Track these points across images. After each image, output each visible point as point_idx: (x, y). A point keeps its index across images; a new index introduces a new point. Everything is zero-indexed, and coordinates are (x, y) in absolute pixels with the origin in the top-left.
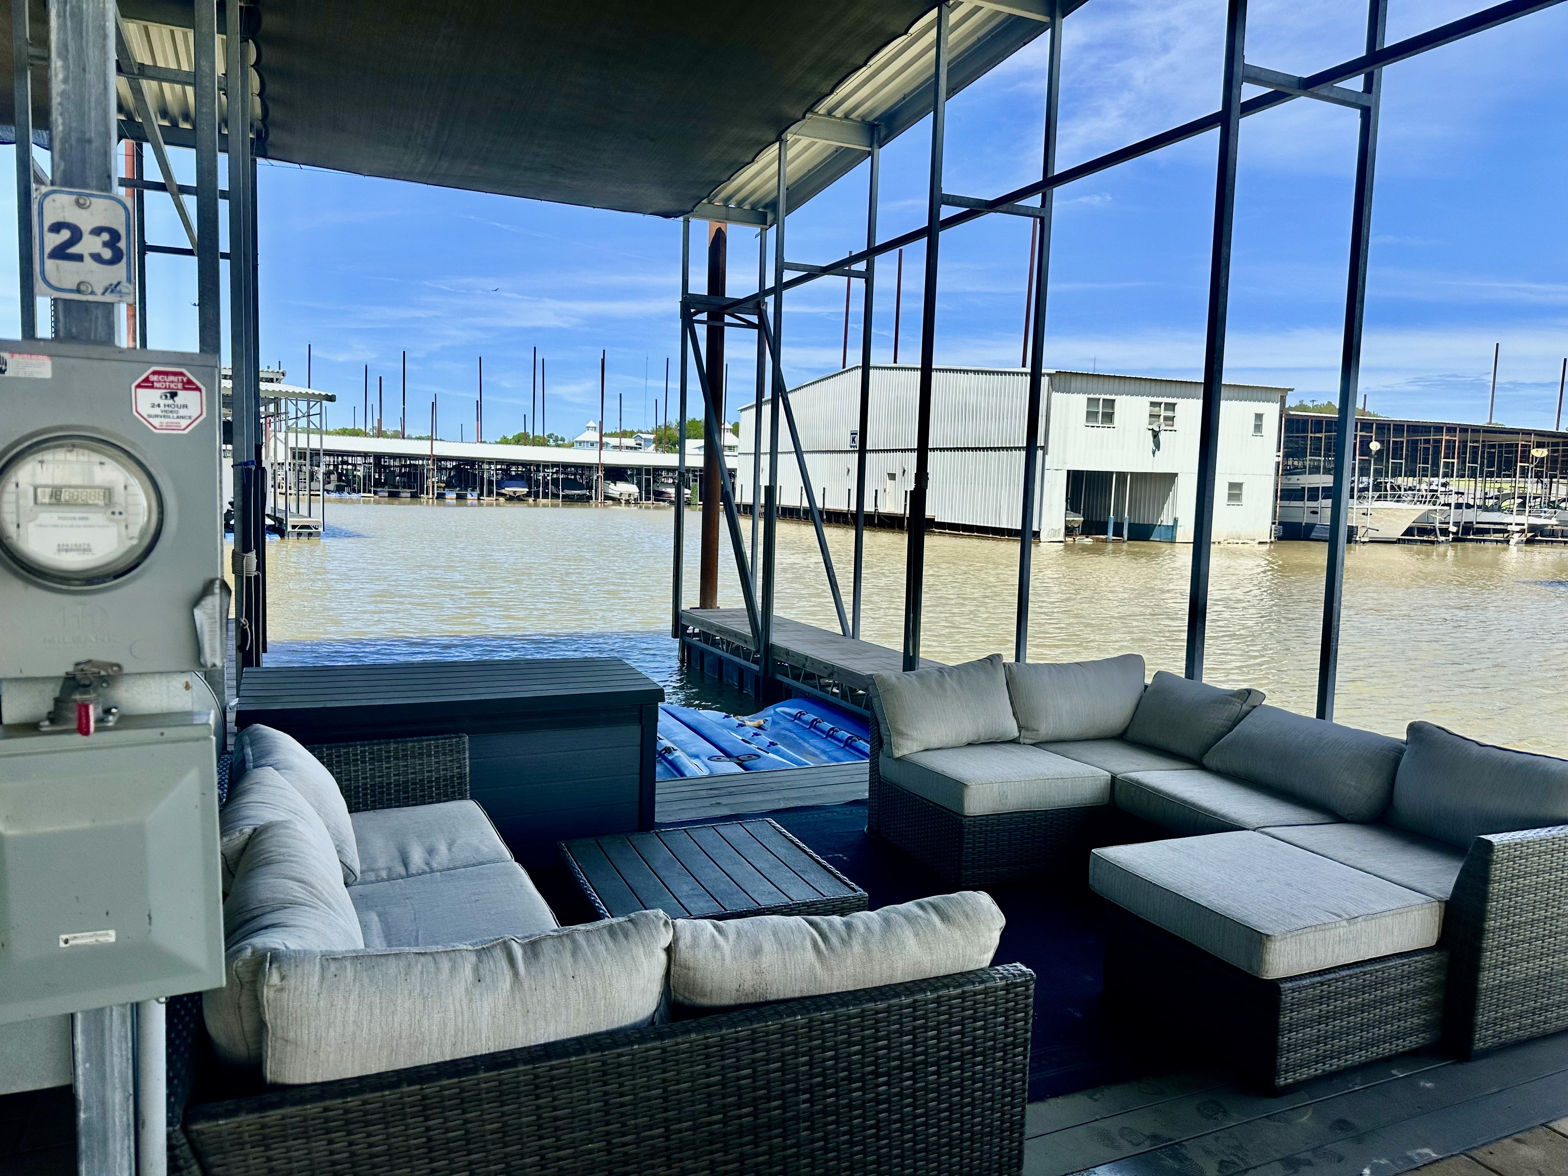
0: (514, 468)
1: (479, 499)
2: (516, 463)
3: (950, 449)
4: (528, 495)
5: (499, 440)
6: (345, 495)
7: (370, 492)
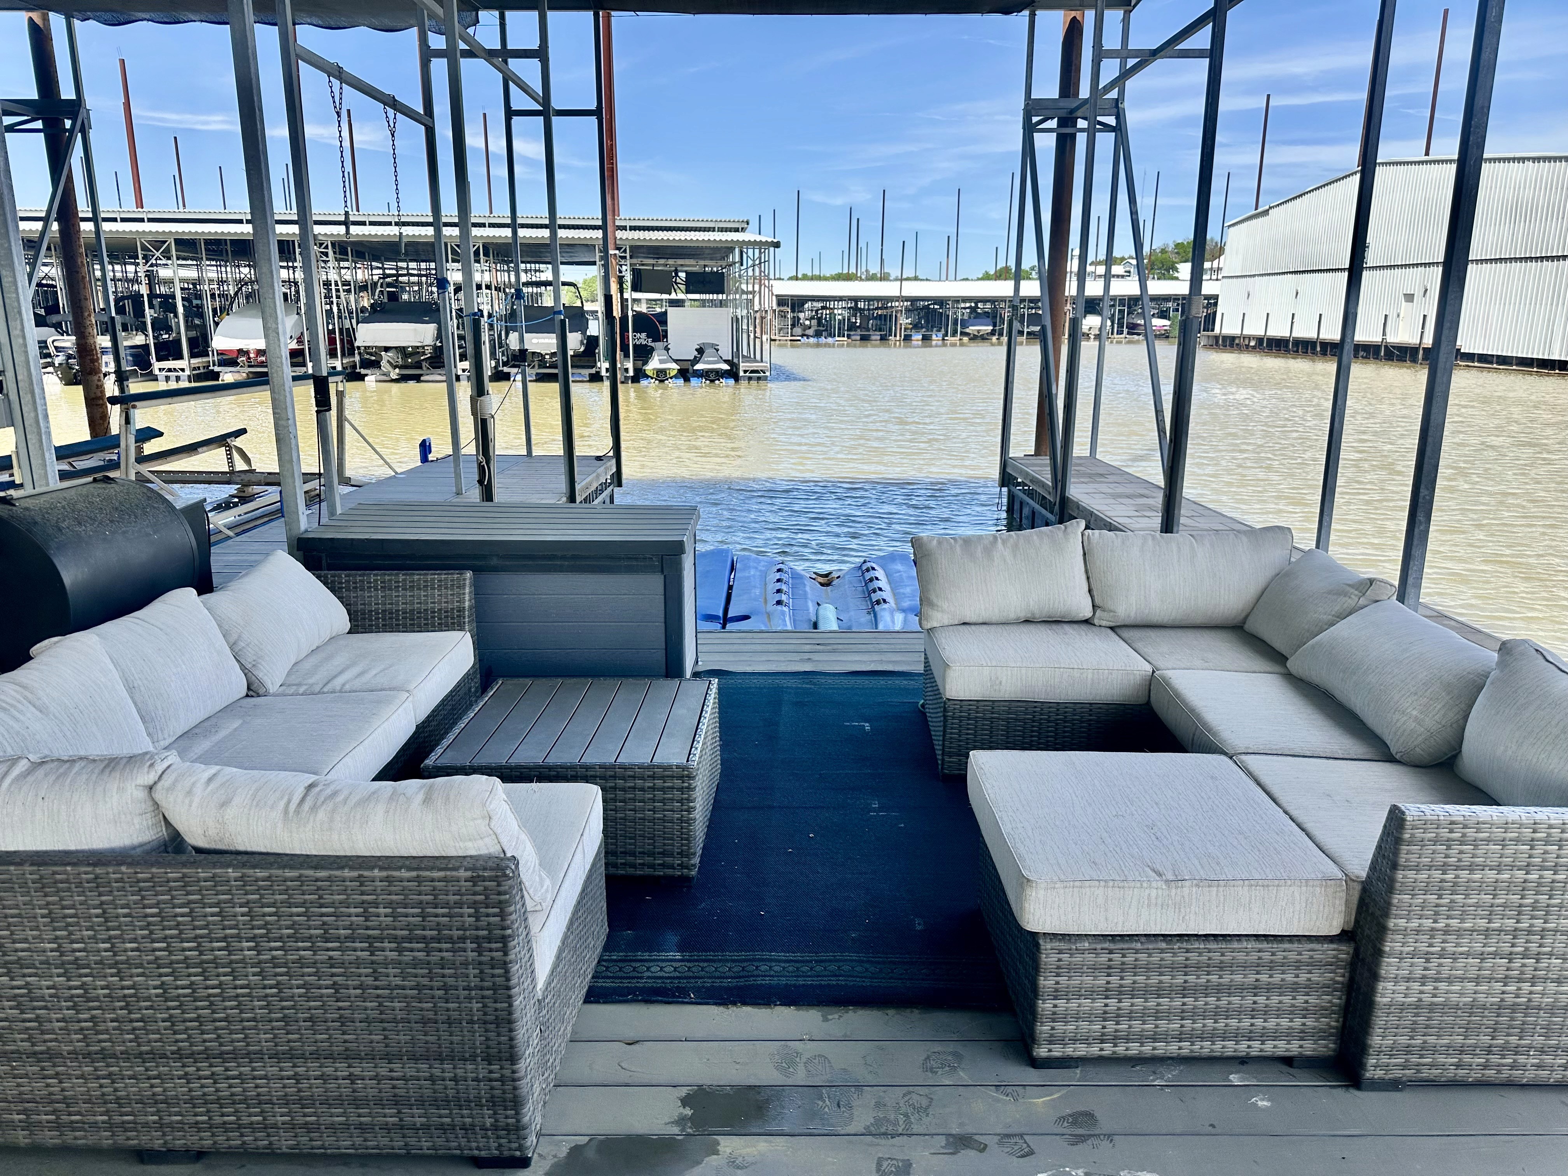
0: (980, 305)
1: (943, 339)
2: (985, 300)
3: (1491, 261)
4: (993, 333)
5: (980, 276)
6: (822, 340)
7: (844, 336)
